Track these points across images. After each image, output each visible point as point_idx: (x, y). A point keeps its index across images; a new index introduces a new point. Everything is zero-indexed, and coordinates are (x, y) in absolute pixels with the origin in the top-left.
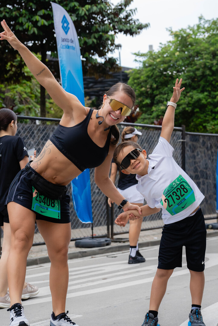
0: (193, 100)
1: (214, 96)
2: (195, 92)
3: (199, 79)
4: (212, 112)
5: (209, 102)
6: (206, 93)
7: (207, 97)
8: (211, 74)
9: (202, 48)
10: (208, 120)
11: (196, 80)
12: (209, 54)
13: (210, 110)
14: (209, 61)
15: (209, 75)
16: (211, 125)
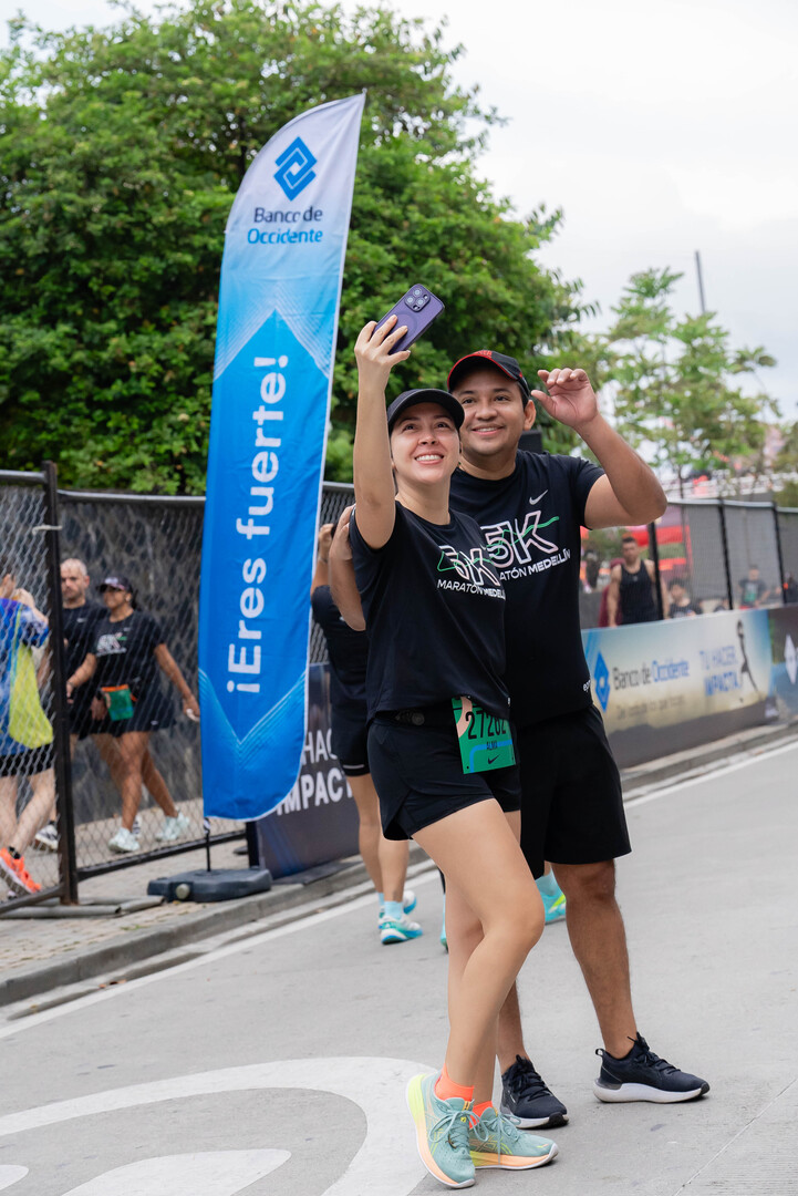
0: (16, 356)
1: (96, 340)
2: (18, 321)
3: (34, 268)
4: (92, 403)
5: (79, 363)
6: (64, 328)
7: (67, 343)
8: (81, 248)
9: (42, 145)
10: (77, 436)
11: (20, 272)
12: (70, 166)
13: (83, 396)
14: (71, 196)
15: (73, 254)
16: (93, 454)
